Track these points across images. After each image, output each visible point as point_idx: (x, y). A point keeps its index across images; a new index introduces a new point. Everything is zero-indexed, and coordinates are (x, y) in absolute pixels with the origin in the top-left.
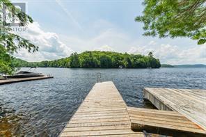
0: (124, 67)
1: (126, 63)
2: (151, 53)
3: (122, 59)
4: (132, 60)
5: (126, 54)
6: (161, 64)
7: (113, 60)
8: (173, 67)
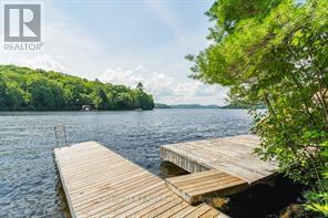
0: (92, 108)
1: (97, 100)
2: (140, 85)
3: (89, 91)
4: (109, 95)
5: (97, 82)
6: (155, 102)
7: (67, 91)
8: (169, 107)
